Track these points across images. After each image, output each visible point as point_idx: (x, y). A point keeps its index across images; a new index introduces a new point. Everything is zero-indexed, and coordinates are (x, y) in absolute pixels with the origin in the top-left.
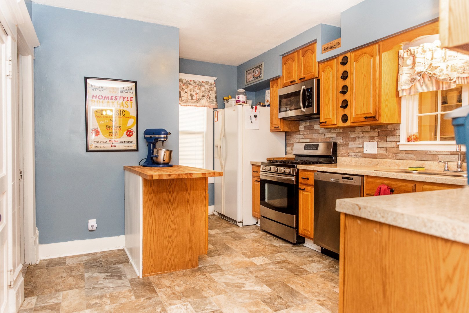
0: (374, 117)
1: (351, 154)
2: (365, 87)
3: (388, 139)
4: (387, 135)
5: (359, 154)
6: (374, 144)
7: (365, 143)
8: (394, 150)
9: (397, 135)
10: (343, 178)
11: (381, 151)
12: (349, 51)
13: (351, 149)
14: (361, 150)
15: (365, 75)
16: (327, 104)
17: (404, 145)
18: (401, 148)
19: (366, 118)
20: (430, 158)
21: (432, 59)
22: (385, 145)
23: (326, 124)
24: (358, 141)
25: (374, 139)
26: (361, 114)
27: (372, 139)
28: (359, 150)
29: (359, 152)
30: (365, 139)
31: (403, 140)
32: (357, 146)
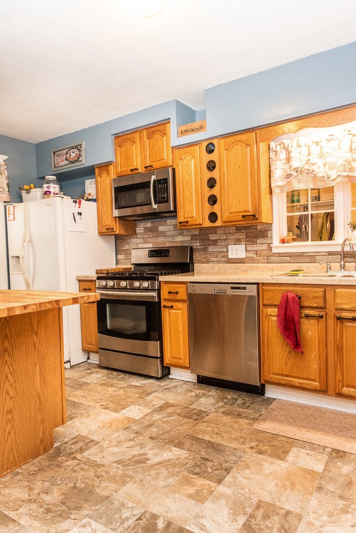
0: (254, 216)
1: (212, 259)
2: (241, 181)
3: (258, 241)
4: (257, 237)
5: (223, 259)
6: (242, 247)
7: (230, 247)
8: (265, 253)
9: (269, 236)
10: (232, 288)
11: (250, 255)
12: (216, 137)
13: (212, 254)
14: (225, 254)
15: (239, 167)
16: (188, 200)
17: (277, 247)
18: (274, 251)
19: (243, 216)
20: (307, 260)
21: (309, 155)
22: (255, 248)
23: (188, 224)
24: (220, 244)
25: (241, 242)
26: (236, 212)
27: (238, 241)
28: (223, 254)
29: (223, 257)
30: (230, 242)
31: (276, 242)
32: (219, 250)
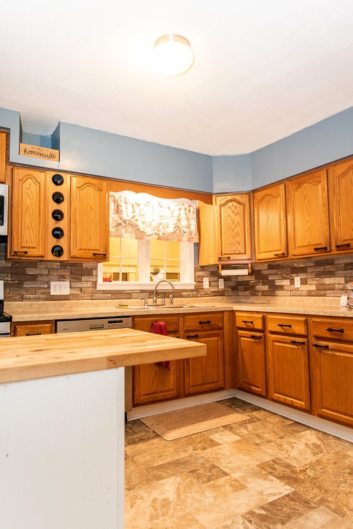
1: (28, 296)
2: (92, 221)
3: (83, 279)
4: (82, 274)
5: (43, 296)
6: (67, 284)
7: (52, 283)
8: (91, 290)
9: (94, 274)
10: (110, 322)
11: (75, 292)
13: (27, 290)
14: (47, 291)
15: (91, 207)
17: (102, 285)
18: (98, 288)
19: (94, 254)
20: (126, 296)
21: (134, 212)
22: (79, 285)
24: (41, 279)
25: (66, 278)
27: (62, 278)
28: (43, 291)
29: (43, 293)
30: (52, 277)
31: (100, 280)
32: (38, 286)
